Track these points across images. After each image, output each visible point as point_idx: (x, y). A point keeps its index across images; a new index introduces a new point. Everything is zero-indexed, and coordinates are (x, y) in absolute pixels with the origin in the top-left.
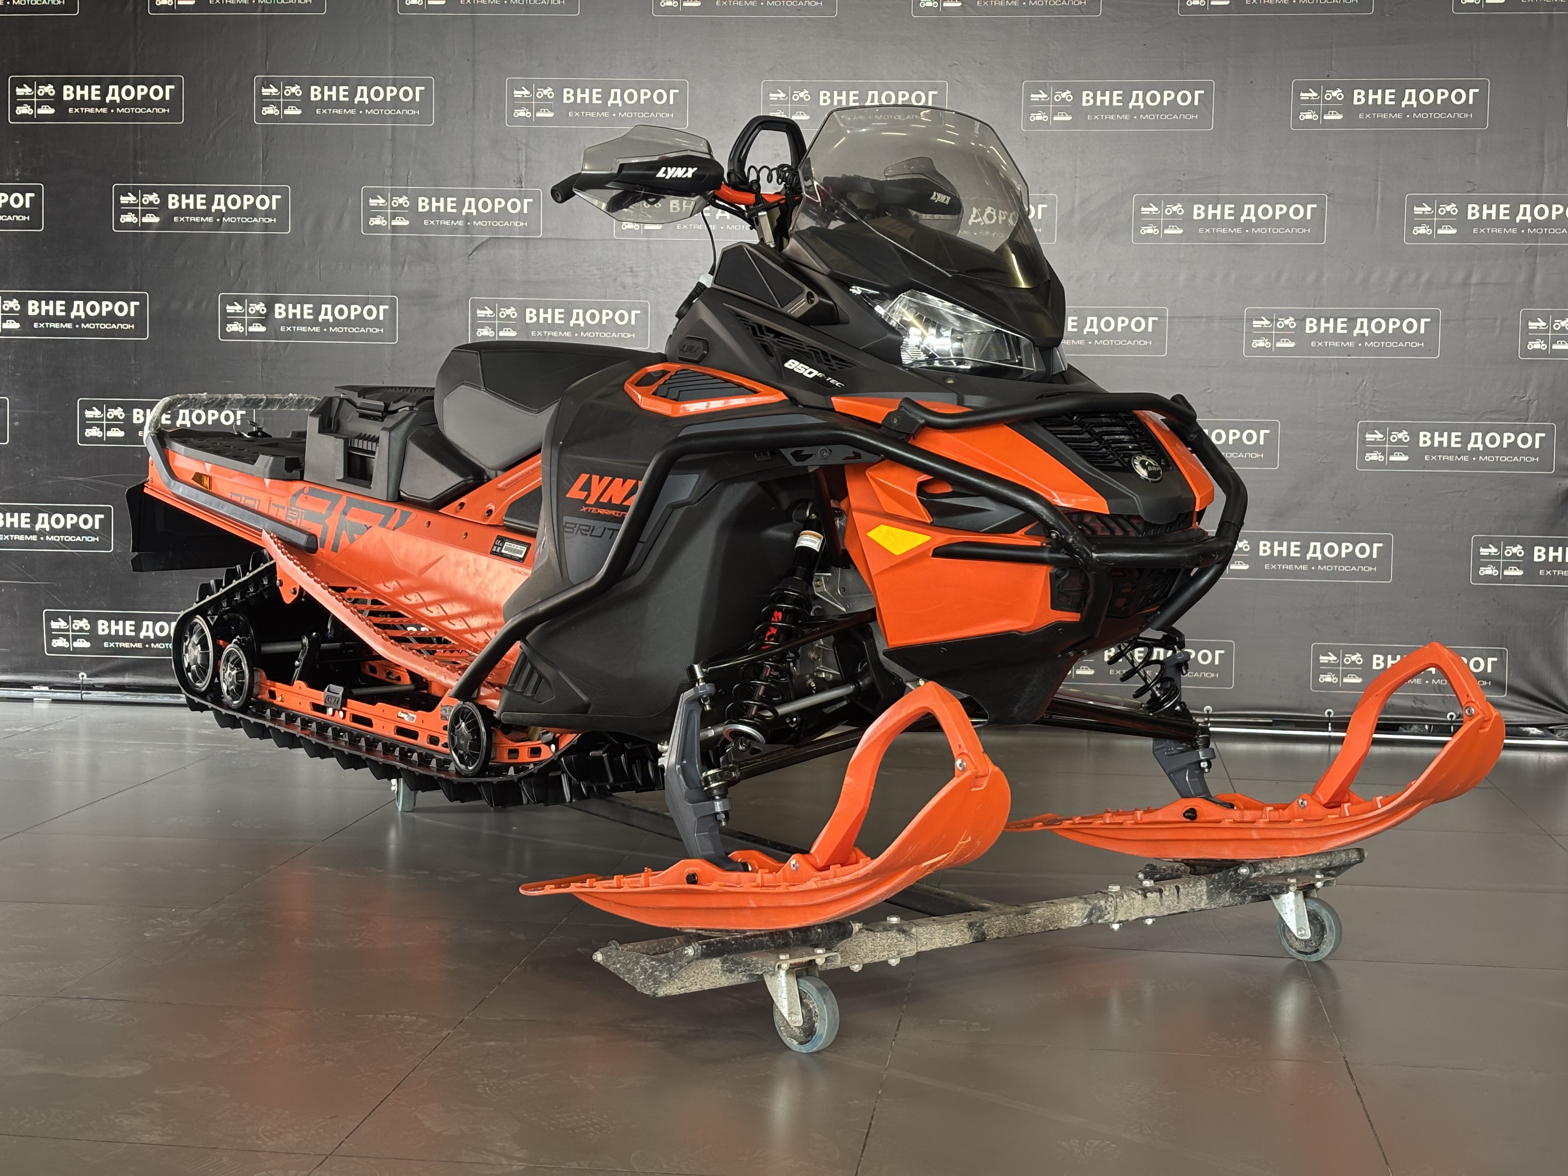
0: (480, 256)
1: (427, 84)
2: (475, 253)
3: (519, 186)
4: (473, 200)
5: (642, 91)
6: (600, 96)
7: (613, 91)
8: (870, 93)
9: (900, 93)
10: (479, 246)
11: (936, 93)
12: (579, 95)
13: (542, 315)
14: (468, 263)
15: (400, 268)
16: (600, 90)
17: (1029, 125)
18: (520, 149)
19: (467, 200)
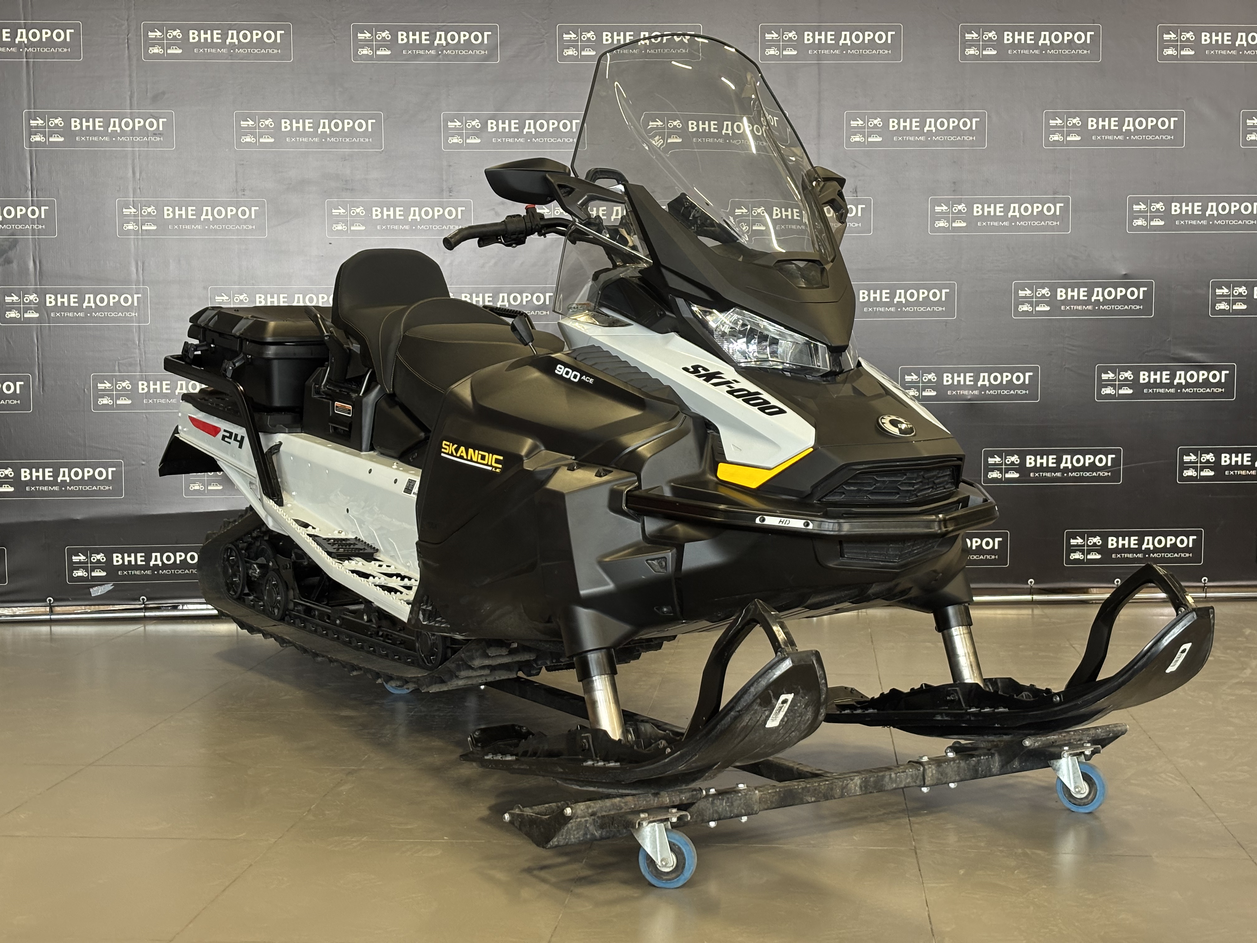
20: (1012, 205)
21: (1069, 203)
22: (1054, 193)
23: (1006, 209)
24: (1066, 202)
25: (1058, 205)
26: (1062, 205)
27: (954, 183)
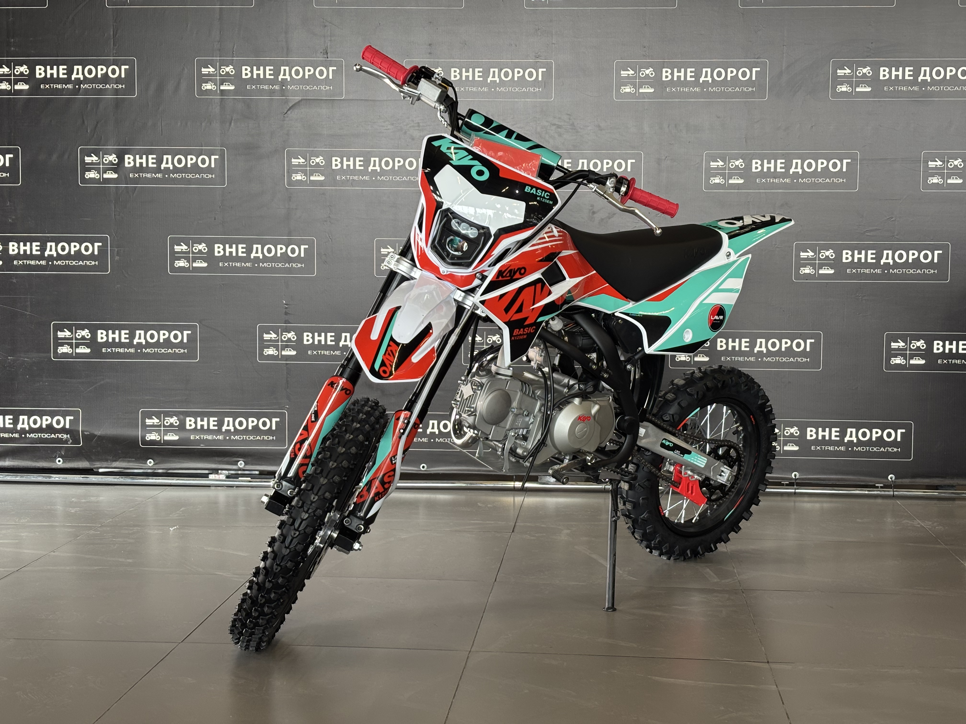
0: (294, 114)
2: (289, 112)
3: (326, 56)
4: (287, 68)
10: (292, 106)
13: (345, 163)
14: (284, 120)
15: (228, 124)
18: (326, 26)
19: (283, 68)
20: (492, 70)
21: (551, 68)
22: (537, 57)
23: (486, 74)
24: (548, 67)
25: (540, 70)
26: (545, 70)
27: (430, 45)
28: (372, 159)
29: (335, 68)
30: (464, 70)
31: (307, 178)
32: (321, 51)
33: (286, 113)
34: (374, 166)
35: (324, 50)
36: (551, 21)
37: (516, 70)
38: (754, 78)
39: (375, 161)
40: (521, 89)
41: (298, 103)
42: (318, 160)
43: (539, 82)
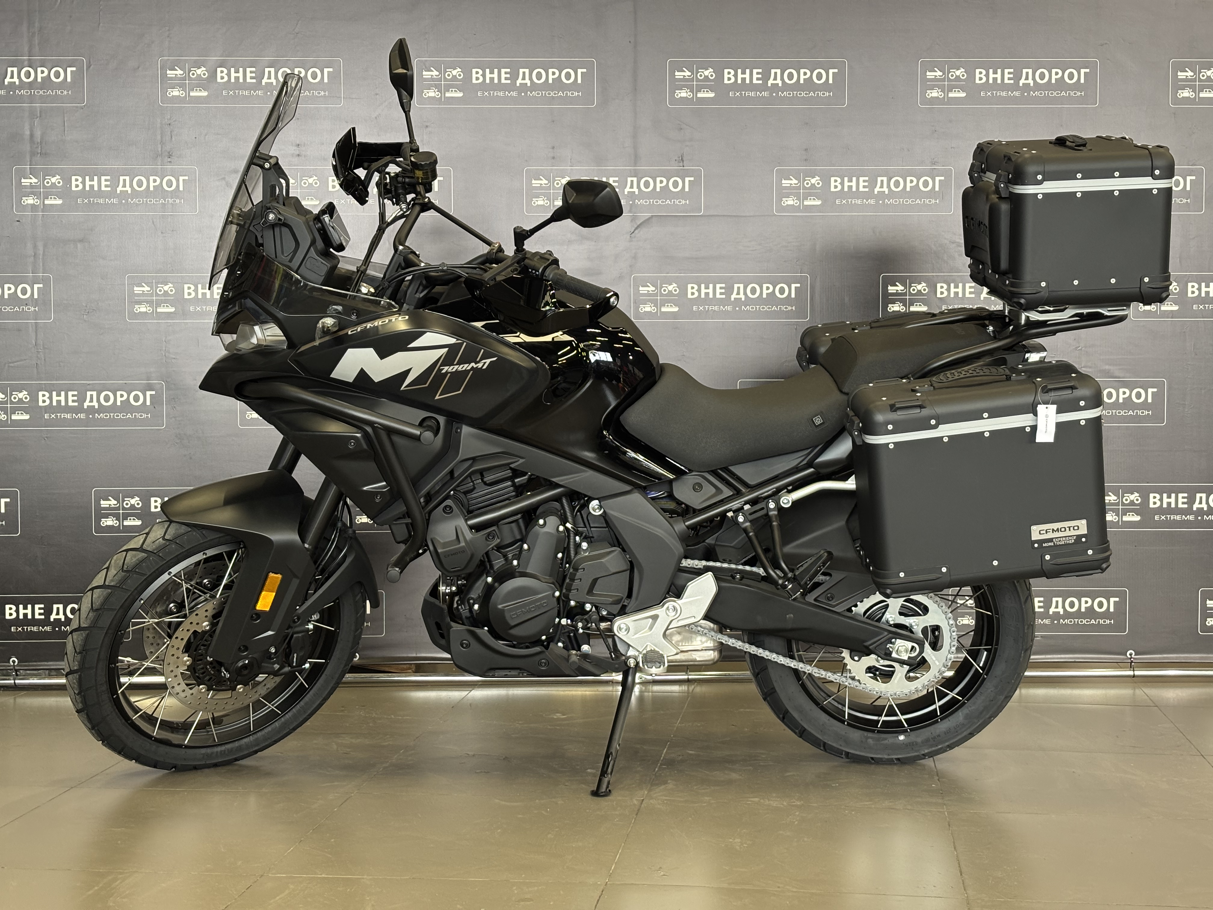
0: (642, 233)
1: (588, 66)
2: (636, 231)
3: (681, 164)
4: (635, 179)
5: (802, 71)
6: (760, 76)
7: (773, 71)
8: (1025, 71)
9: (1054, 71)
10: (641, 224)
11: (1088, 70)
12: (740, 76)
13: (703, 291)
14: (630, 241)
16: (760, 71)
17: (1177, 101)
18: (681, 129)
19: (629, 179)
21: (951, 176)
22: (934, 163)
24: (947, 175)
26: (943, 178)
27: (806, 150)
28: (736, 286)
29: (692, 179)
30: (846, 179)
31: (657, 309)
32: (677, 159)
33: (633, 232)
34: (738, 293)
35: (679, 157)
36: (951, 121)
37: (908, 179)
38: (1188, 188)
39: (739, 288)
40: (913, 201)
41: (648, 221)
42: (670, 288)
43: (935, 192)
